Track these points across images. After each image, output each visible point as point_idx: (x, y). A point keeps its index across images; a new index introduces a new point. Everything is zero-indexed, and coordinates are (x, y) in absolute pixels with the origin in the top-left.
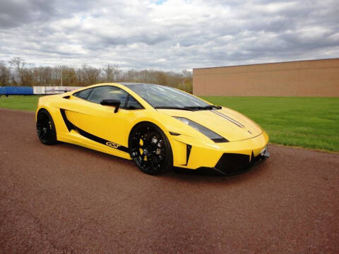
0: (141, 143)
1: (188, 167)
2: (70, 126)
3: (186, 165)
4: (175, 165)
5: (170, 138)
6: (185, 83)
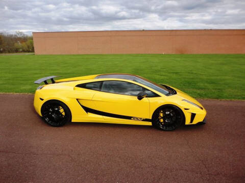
0: (161, 115)
2: (88, 110)
4: (186, 124)
5: (185, 112)
6: (21, 43)
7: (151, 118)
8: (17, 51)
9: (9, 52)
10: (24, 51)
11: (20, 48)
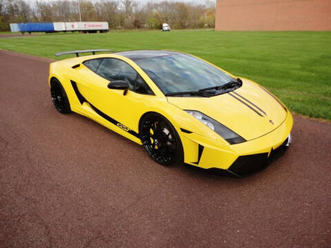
1: (199, 166)
2: (82, 100)
3: (197, 163)
4: (185, 161)
5: (181, 134)
6: (208, 15)
7: (137, 131)
8: (201, 26)
9: (193, 28)
10: (209, 26)
11: (205, 23)
